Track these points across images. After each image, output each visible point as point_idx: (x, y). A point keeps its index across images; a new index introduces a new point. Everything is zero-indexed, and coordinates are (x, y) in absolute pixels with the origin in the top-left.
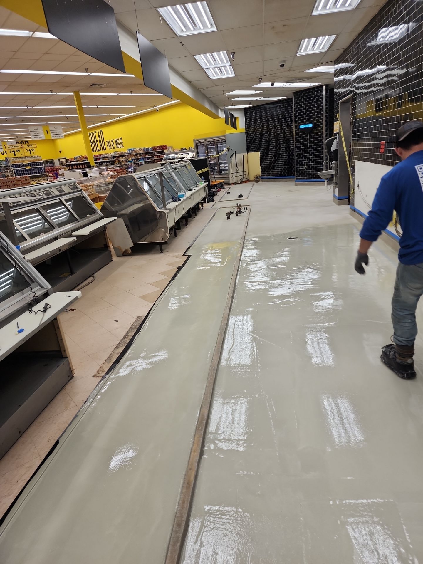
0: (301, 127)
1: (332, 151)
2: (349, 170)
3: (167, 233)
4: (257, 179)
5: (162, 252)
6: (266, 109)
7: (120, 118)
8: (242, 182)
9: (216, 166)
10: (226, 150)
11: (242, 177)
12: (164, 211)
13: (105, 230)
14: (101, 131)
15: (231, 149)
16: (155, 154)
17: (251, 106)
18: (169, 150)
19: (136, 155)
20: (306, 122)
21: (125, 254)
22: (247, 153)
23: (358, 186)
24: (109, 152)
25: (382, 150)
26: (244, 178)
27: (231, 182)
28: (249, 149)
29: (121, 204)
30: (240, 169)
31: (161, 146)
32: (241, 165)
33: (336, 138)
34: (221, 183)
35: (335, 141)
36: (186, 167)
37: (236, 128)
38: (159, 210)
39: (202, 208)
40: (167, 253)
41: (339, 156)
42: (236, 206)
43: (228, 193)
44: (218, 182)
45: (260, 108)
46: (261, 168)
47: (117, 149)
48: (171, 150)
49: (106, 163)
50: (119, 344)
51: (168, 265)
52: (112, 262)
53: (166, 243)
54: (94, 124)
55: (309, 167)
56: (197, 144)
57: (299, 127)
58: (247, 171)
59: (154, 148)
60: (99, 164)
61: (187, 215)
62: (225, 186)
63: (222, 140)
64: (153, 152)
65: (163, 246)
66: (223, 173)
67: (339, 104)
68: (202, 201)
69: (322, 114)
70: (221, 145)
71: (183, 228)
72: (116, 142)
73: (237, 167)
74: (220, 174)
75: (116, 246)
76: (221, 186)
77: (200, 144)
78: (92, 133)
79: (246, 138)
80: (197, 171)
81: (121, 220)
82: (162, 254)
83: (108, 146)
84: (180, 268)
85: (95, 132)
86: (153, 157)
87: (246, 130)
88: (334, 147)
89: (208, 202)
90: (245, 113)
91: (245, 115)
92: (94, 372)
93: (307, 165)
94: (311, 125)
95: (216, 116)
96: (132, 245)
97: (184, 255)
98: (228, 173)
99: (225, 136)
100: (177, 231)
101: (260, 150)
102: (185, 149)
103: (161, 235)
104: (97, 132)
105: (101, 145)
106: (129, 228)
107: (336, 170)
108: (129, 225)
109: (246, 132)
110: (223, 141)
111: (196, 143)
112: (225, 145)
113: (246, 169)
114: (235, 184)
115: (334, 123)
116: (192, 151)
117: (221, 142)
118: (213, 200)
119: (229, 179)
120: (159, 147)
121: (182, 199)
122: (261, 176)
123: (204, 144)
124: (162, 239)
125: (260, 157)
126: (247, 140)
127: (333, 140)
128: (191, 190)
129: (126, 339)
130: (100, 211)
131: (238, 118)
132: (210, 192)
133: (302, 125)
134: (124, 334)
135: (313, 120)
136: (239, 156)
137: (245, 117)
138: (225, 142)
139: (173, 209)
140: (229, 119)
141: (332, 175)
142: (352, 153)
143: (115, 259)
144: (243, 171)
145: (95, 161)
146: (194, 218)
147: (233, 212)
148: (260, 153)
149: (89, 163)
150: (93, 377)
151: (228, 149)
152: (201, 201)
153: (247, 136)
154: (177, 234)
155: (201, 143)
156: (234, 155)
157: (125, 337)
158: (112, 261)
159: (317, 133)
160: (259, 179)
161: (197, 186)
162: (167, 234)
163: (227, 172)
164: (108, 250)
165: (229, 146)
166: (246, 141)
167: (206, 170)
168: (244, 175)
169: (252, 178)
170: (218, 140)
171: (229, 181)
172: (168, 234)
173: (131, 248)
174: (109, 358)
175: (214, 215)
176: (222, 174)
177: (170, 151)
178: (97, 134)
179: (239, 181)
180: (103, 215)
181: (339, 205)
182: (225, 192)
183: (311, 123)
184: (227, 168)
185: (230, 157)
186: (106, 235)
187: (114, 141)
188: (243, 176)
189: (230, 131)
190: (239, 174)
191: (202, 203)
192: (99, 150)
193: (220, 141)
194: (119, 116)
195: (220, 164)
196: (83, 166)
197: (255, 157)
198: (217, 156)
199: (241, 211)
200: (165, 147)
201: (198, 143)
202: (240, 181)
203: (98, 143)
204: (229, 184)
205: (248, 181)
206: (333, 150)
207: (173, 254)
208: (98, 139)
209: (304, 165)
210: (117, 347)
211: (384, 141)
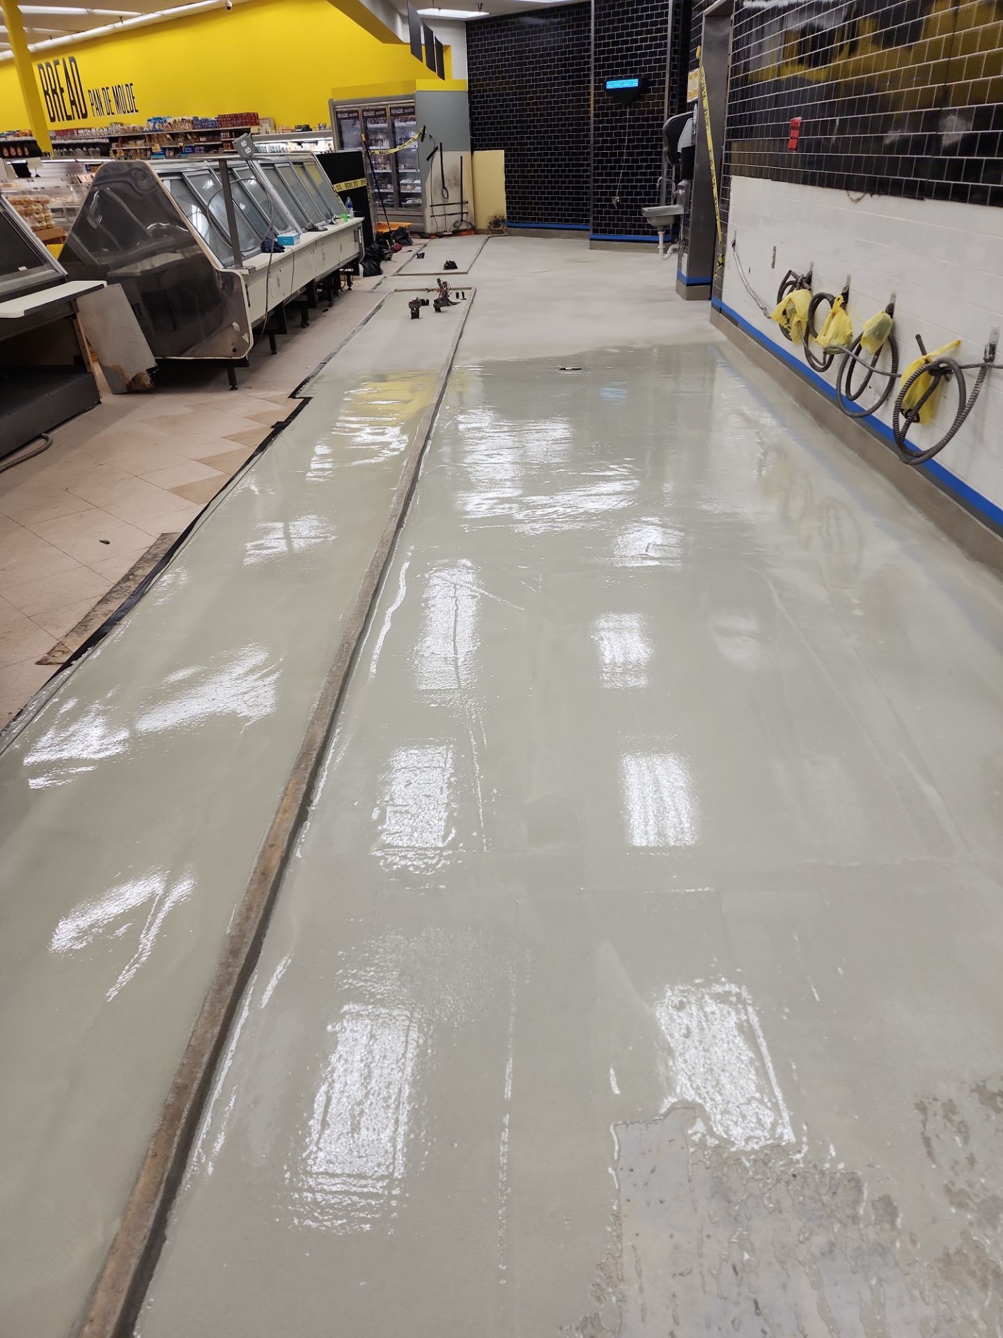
0: (611, 85)
1: (679, 150)
2: (716, 201)
3: (246, 335)
4: (497, 228)
5: (234, 388)
6: (523, 28)
7: (126, 23)
8: (456, 233)
9: (390, 183)
10: (416, 136)
11: (458, 217)
12: (237, 272)
13: (74, 316)
14: (72, 60)
15: (431, 136)
16: (224, 137)
17: (482, 14)
18: (265, 128)
19: (174, 136)
20: (623, 72)
21: (134, 388)
22: (472, 153)
23: (734, 245)
24: (97, 125)
25: (793, 144)
26: (462, 220)
27: (429, 230)
28: (478, 140)
29: (118, 249)
30: (454, 196)
31: (241, 115)
32: (455, 184)
33: (691, 116)
34: (402, 229)
35: (689, 123)
36: (303, 167)
37: (442, 75)
38: (221, 268)
39: (350, 289)
40: (249, 390)
41: (696, 165)
42: (437, 286)
43: (418, 257)
44: (394, 226)
45: (506, 24)
46: (507, 198)
47: (119, 117)
48: (269, 129)
49: (85, 149)
50: (110, 592)
51: (250, 418)
52: (99, 406)
53: (243, 363)
54: (51, 38)
55: (626, 200)
56: (339, 116)
57: (605, 85)
58: (471, 203)
59: (222, 119)
60: (65, 150)
61: (305, 298)
62: (413, 240)
63: (404, 108)
64: (220, 131)
65: (239, 372)
66: (409, 202)
67: (704, 18)
68: (349, 270)
69: (664, 53)
70: (403, 124)
71: (296, 333)
72: (116, 96)
73: (444, 187)
74: (401, 206)
75: (109, 363)
76: (403, 238)
77: (346, 115)
78: (48, 65)
79: (471, 108)
80: (333, 184)
81: (118, 289)
82: (233, 394)
83: (94, 107)
84: (279, 428)
85: (57, 63)
86: (221, 146)
87: (470, 86)
88: (684, 141)
89: (365, 275)
90: (468, 36)
91: (468, 42)
92: (42, 653)
93: (621, 194)
94: (634, 83)
95: (387, 36)
96: (152, 364)
97: (293, 396)
98: (419, 205)
99: (412, 97)
100: (278, 338)
101: (506, 145)
102: (307, 128)
103: (230, 341)
104: (61, 62)
105: (73, 103)
106: (141, 315)
107: (687, 205)
108: (142, 307)
109: (470, 92)
110: (408, 112)
111: (337, 113)
112: (413, 123)
113: (467, 196)
114: (439, 235)
115: (690, 74)
116: (325, 135)
117: (404, 114)
118: (379, 272)
119: (424, 221)
120: (236, 117)
121: (288, 250)
122: (505, 217)
123: (356, 118)
124: (234, 350)
125: (506, 166)
126: (471, 114)
127: (684, 120)
128: (315, 229)
129: (128, 584)
130: (59, 260)
131: (448, 47)
132: (371, 249)
133: (612, 79)
134: (125, 571)
135: (643, 70)
136: (451, 158)
137: (469, 47)
138: (413, 113)
139: (262, 270)
140: (423, 48)
141: (677, 217)
142: (726, 154)
143: (107, 398)
144: (460, 201)
145: (53, 142)
146: (327, 310)
147: (428, 301)
148: (506, 155)
149: (35, 142)
150: (39, 663)
151: (423, 136)
152: (344, 267)
153: (471, 103)
154: (278, 346)
155: (349, 112)
156: (438, 154)
157: (126, 578)
158: (99, 403)
159: (647, 105)
160: (501, 228)
161: (332, 223)
162: (245, 337)
163: (418, 201)
164: (87, 372)
165: (425, 127)
166: (470, 116)
167: (359, 183)
168: (462, 213)
169: (483, 224)
170: (396, 108)
171: (424, 228)
172: (249, 338)
173: (149, 371)
174: (83, 624)
175: (379, 307)
176: (407, 206)
177: (267, 132)
178: (60, 69)
179: (450, 228)
180: (66, 273)
181: (688, 300)
182: (411, 254)
183: (635, 77)
184: (418, 190)
185: (428, 159)
186: (79, 330)
187: (110, 92)
188: (460, 216)
189: (428, 83)
190: (450, 209)
191: (348, 274)
192: (69, 118)
193: (401, 111)
194: (121, 18)
195: (401, 176)
196: (19, 150)
197: (492, 163)
198: (393, 151)
199: (451, 302)
200: (253, 119)
201: (342, 112)
202: (453, 229)
203: (66, 95)
204: (423, 235)
205: (474, 230)
206: (682, 149)
207: (262, 394)
208: (64, 85)
209: (613, 194)
210: (105, 600)
211: (800, 118)
